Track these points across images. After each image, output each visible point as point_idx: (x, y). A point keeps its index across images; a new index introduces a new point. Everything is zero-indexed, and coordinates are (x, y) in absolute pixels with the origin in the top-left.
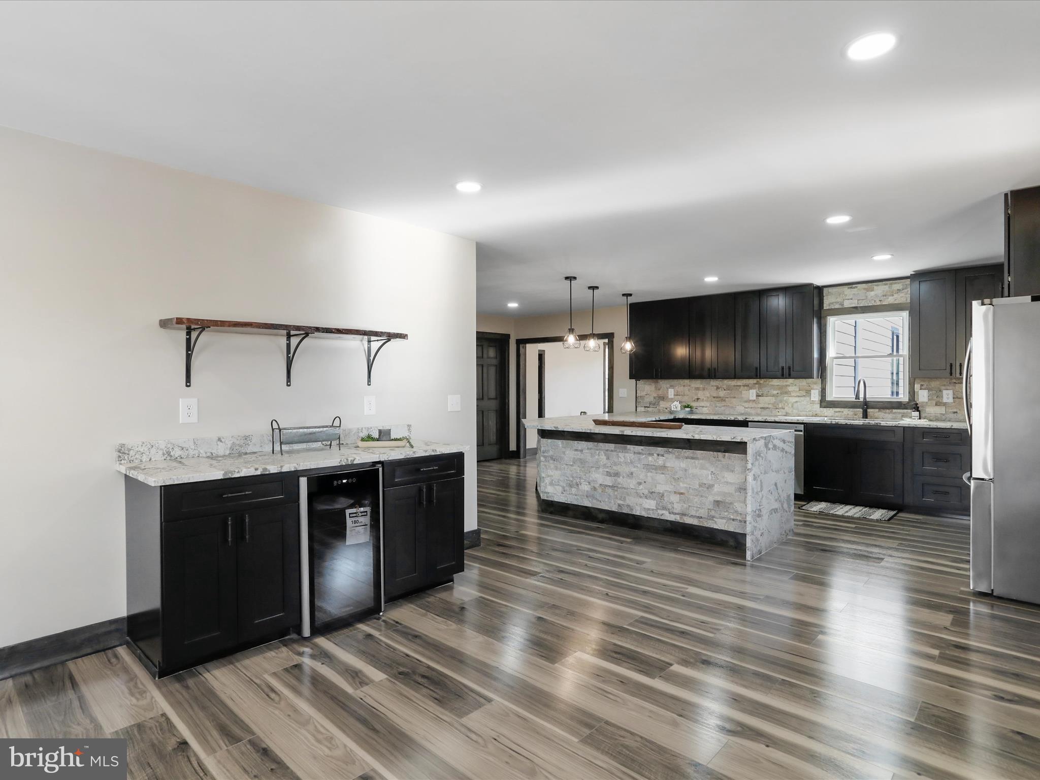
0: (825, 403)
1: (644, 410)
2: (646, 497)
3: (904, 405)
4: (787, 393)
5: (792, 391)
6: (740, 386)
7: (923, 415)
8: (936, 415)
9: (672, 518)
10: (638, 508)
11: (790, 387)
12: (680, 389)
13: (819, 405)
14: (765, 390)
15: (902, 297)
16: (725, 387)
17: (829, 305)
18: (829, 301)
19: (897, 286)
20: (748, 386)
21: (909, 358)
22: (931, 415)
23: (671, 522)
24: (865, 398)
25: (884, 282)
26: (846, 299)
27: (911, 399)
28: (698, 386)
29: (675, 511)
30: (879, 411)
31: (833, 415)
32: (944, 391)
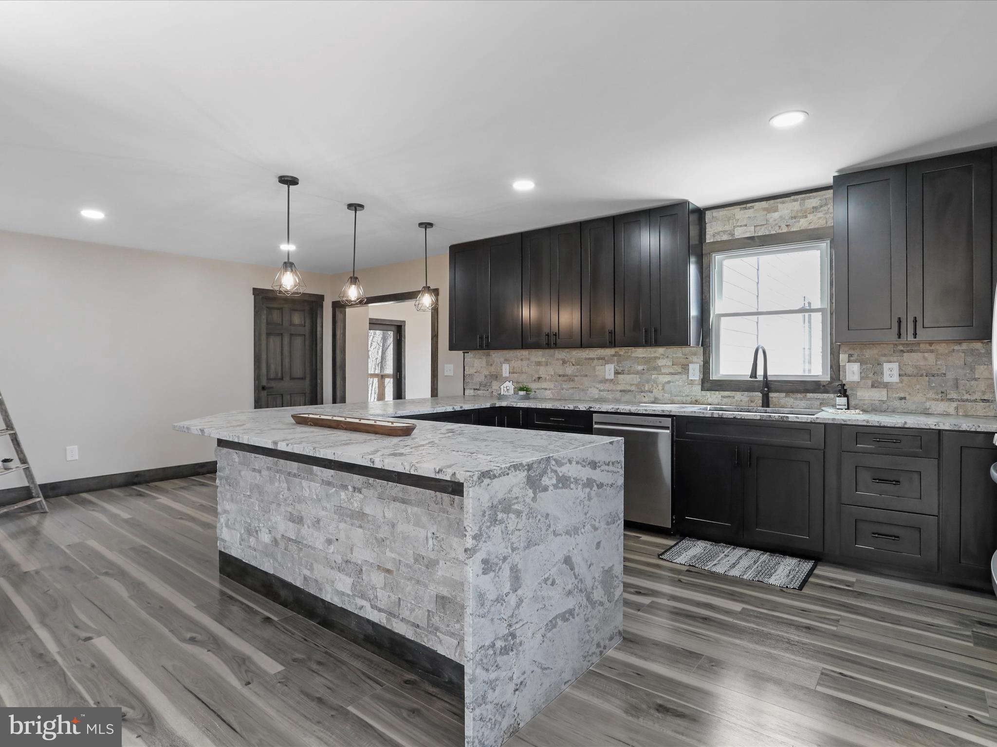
0: (709, 384)
1: (473, 394)
2: (339, 569)
3: (824, 386)
4: (656, 369)
5: (662, 366)
6: (593, 359)
7: (852, 403)
8: (874, 402)
9: (375, 616)
10: (328, 588)
11: (660, 360)
12: (517, 364)
13: (700, 386)
14: (626, 364)
15: (820, 218)
16: (573, 360)
17: (714, 236)
18: (714, 230)
19: (813, 201)
20: (603, 359)
21: (831, 314)
22: (866, 402)
23: (374, 625)
24: (765, 376)
25: (792, 198)
26: (738, 226)
27: (834, 376)
28: (540, 359)
29: (379, 604)
30: (786, 396)
31: (720, 401)
32: (884, 364)
